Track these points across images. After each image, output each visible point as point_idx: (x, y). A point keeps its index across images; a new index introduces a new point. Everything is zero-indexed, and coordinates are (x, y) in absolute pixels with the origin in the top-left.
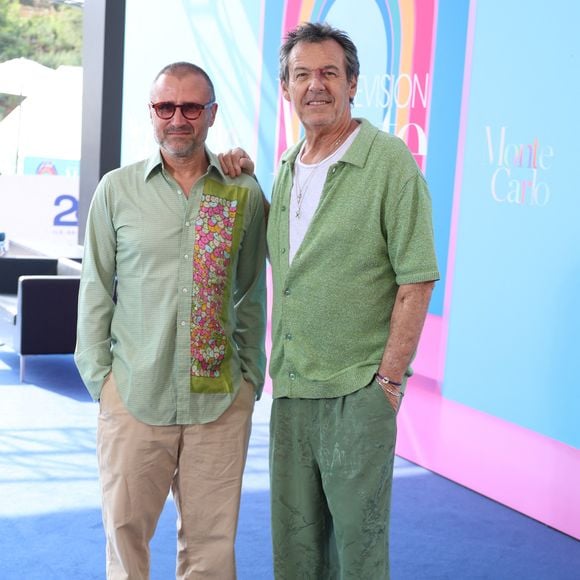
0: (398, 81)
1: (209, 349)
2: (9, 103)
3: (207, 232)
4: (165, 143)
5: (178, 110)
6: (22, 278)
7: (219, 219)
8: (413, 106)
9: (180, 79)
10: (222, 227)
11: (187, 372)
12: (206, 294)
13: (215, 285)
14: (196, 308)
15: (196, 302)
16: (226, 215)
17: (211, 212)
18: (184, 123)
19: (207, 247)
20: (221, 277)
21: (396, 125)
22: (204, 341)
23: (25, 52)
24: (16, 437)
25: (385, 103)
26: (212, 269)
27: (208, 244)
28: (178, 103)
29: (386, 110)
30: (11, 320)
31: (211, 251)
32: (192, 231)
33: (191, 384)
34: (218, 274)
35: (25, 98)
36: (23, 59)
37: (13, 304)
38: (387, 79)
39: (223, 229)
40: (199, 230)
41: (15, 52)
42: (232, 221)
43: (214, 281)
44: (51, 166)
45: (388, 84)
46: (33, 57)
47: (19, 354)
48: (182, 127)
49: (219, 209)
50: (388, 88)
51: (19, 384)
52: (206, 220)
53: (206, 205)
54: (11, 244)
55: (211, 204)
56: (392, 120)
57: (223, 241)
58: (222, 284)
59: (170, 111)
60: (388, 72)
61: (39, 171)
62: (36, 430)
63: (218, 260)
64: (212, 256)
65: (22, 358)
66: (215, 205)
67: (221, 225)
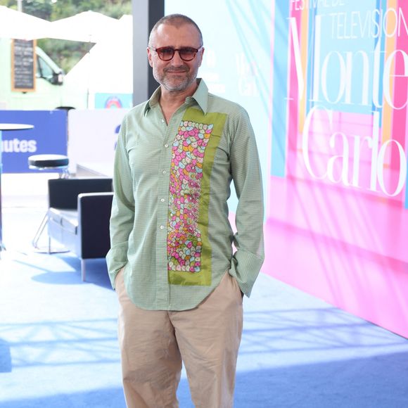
0: (386, 13)
1: (186, 248)
2: (85, 48)
3: (181, 151)
4: (165, 79)
5: (177, 53)
6: (81, 196)
7: (194, 140)
8: (399, 35)
9: (177, 27)
10: (196, 146)
11: (165, 267)
12: (179, 202)
13: (189, 195)
14: (172, 215)
15: (172, 210)
16: (201, 136)
17: (187, 134)
18: (182, 64)
19: (180, 164)
20: (194, 188)
21: (385, 52)
22: (181, 242)
23: (97, 5)
24: (74, 327)
25: (376, 33)
26: (185, 182)
27: (181, 161)
28: (177, 48)
29: (377, 40)
30: (74, 231)
31: (184, 167)
32: (170, 151)
33: (169, 278)
34: (190, 185)
35: (94, 44)
36: (90, 12)
37: (75, 217)
38: (377, 13)
39: (197, 148)
40: (175, 150)
41: (88, 5)
42: (206, 141)
43: (186, 192)
44: (116, 100)
45: (378, 17)
46: (103, 9)
47: (81, 259)
48: (180, 67)
49: (195, 132)
50: (378, 20)
51: (81, 283)
52: (181, 142)
53: (183, 129)
54: (79, 168)
55: (188, 128)
56: (382, 48)
57: (194, 158)
58: (196, 195)
59: (170, 54)
60: (378, 8)
61: (107, 106)
62: (97, 321)
63: (190, 174)
64: (185, 171)
65: (82, 262)
66: (192, 128)
67: (195, 145)
